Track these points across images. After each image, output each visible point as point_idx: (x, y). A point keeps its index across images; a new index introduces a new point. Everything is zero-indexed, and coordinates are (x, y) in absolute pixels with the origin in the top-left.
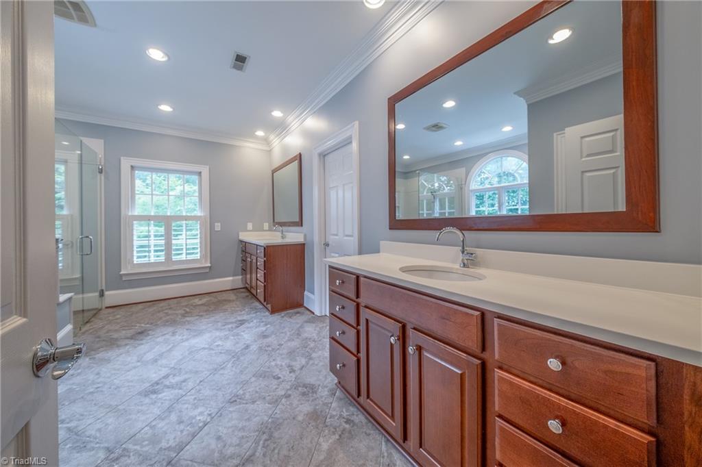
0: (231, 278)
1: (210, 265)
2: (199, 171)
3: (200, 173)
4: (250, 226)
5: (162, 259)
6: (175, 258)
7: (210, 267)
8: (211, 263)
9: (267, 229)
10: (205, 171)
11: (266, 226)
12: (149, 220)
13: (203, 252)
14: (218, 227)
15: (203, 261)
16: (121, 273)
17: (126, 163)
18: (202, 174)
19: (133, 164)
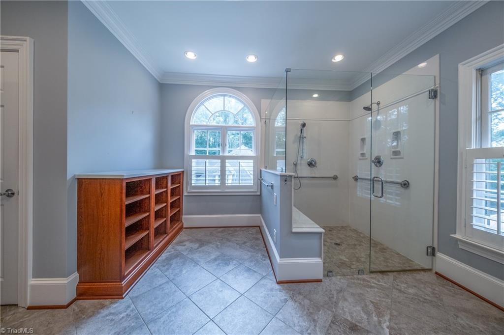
16: (455, 236)
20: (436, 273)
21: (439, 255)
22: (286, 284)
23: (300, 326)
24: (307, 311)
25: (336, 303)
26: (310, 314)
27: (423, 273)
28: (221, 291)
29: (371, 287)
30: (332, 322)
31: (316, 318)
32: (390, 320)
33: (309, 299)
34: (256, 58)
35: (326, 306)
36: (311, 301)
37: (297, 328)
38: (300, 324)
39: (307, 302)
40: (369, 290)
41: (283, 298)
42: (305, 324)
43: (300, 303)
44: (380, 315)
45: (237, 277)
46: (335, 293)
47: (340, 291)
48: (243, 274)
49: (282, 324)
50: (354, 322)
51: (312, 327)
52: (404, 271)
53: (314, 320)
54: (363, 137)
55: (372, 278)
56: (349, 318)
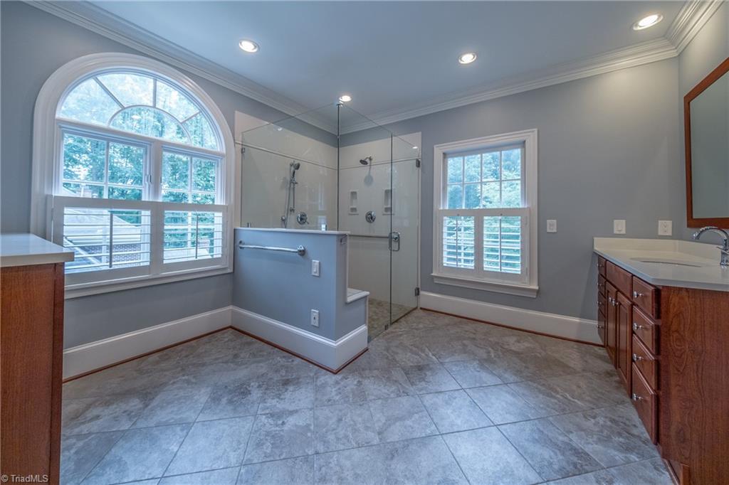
0: (577, 320)
1: (537, 288)
2: (522, 139)
3: (524, 142)
4: (620, 226)
5: (471, 266)
6: (487, 267)
7: (538, 292)
8: (538, 285)
9: (669, 233)
10: (531, 137)
11: (665, 227)
12: (458, 215)
13: (527, 265)
14: (552, 225)
15: (527, 279)
16: (433, 274)
17: (438, 151)
18: (527, 145)
19: (444, 151)
20: (421, 308)
21: (422, 293)
22: (343, 370)
23: (392, 392)
24: (383, 379)
25: (394, 359)
26: (389, 379)
27: (414, 311)
28: (283, 423)
29: (401, 335)
30: (406, 374)
31: (394, 379)
32: (430, 350)
33: (376, 369)
34: (255, 47)
35: (391, 366)
36: (378, 369)
37: (392, 395)
38: (391, 390)
39: (376, 372)
40: (402, 338)
41: (355, 383)
42: (394, 388)
43: (373, 377)
44: (423, 351)
45: (282, 397)
46: (385, 353)
47: (387, 349)
48: (287, 389)
49: (380, 401)
50: (416, 364)
51: (400, 386)
52: (406, 314)
53: (396, 381)
54: (354, 191)
55: (395, 328)
56: (412, 364)
